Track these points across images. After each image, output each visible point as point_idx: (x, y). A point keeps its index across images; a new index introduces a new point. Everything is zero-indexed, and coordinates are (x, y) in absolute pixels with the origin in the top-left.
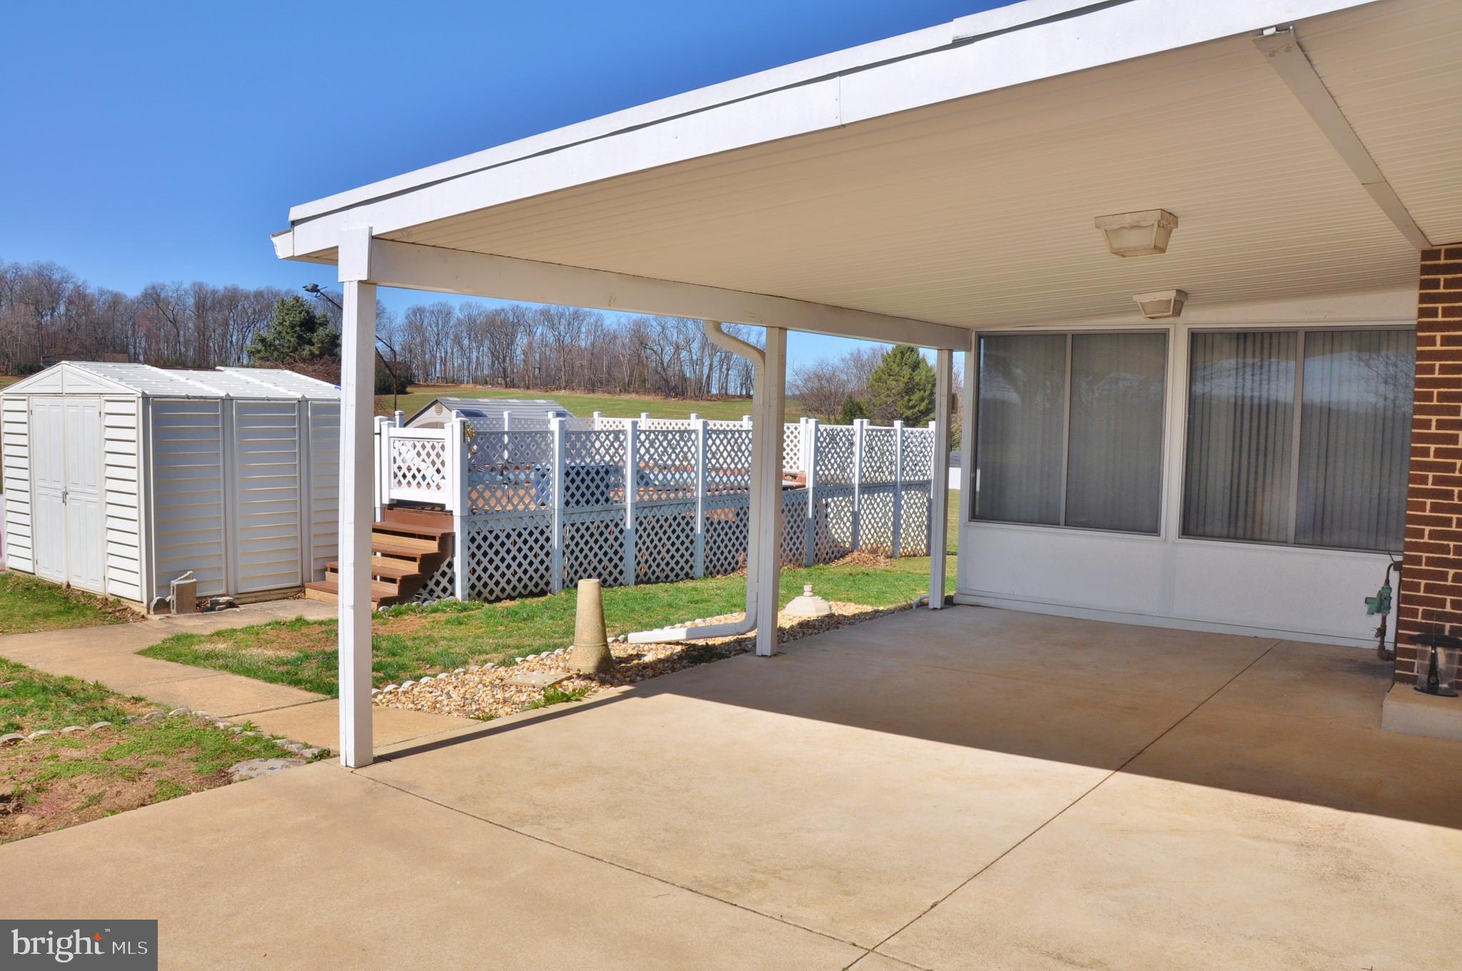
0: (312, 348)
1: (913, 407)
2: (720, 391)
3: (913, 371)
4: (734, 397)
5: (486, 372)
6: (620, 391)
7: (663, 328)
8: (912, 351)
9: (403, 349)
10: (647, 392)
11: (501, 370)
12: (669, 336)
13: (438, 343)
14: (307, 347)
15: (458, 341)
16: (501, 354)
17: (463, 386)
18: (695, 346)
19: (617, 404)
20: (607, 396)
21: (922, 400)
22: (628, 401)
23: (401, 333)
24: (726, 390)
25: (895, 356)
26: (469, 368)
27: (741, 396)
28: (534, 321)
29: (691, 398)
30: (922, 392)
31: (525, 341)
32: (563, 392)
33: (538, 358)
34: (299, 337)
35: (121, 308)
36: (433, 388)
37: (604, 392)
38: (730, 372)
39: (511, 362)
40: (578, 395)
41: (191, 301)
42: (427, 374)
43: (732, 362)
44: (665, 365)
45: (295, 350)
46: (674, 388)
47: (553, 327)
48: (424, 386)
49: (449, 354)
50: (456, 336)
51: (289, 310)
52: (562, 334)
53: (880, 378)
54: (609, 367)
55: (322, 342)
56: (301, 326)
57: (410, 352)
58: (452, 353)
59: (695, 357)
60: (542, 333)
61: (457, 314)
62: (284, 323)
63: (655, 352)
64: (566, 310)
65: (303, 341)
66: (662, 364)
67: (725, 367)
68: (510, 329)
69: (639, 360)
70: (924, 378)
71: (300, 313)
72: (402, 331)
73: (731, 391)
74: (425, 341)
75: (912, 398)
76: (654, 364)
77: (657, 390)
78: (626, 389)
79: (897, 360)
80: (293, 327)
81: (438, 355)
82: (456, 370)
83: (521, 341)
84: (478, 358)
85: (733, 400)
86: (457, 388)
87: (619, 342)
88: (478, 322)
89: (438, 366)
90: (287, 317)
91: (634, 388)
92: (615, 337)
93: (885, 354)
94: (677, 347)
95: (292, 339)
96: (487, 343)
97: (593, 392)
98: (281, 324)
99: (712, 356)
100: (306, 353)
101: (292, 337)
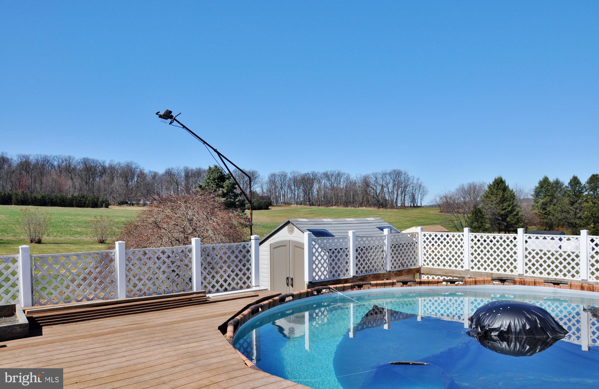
0: (223, 189)
1: (505, 209)
2: (401, 205)
3: (504, 192)
4: (408, 207)
5: (301, 199)
6: (359, 206)
7: (376, 179)
8: (502, 183)
9: (267, 191)
10: (370, 206)
11: (308, 198)
12: (379, 182)
13: (281, 188)
14: (221, 189)
15: (289, 187)
16: (307, 192)
17: (292, 205)
18: (390, 186)
19: (357, 212)
20: (353, 208)
21: (509, 206)
22: (362, 210)
23: (266, 184)
24: (404, 204)
25: (494, 185)
26: (294, 198)
27: (411, 206)
28: (321, 178)
29: (389, 208)
30: (509, 202)
31: (317, 186)
32: (334, 207)
33: (323, 193)
34: (217, 185)
35: (157, 177)
36: (280, 207)
37: (351, 206)
38: (406, 196)
39: (312, 195)
40: (340, 208)
41: (183, 174)
42: (277, 201)
43: (406, 192)
44: (378, 194)
45: (215, 191)
46: (382, 204)
47: (329, 180)
48: (276, 206)
49: (286, 192)
50: (289, 185)
51: (212, 172)
52: (333, 182)
53: (487, 196)
54: (353, 196)
55: (228, 187)
56: (218, 179)
57: (270, 192)
58: (287, 192)
59: (390, 191)
60: (324, 183)
61: (289, 176)
62: (210, 178)
63: (373, 189)
64: (335, 172)
65: (219, 186)
66: (376, 194)
67: (403, 194)
68: (311, 181)
69: (366, 193)
70: (509, 195)
71: (218, 173)
72: (267, 183)
73: (406, 205)
74: (276, 187)
75: (504, 205)
76: (373, 194)
77: (374, 205)
78: (361, 205)
79: (496, 188)
80: (214, 180)
81: (282, 193)
82: (289, 199)
83: (316, 186)
84: (298, 194)
85: (408, 208)
86: (290, 207)
87: (357, 185)
88: (298, 179)
89: (282, 198)
90: (211, 175)
91: (364, 204)
92: (355, 183)
93: (489, 184)
94: (382, 186)
95: (214, 186)
96: (301, 187)
97: (347, 207)
98: (209, 179)
99: (397, 190)
100: (220, 192)
101: (214, 184)
